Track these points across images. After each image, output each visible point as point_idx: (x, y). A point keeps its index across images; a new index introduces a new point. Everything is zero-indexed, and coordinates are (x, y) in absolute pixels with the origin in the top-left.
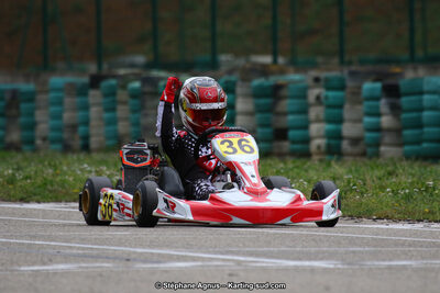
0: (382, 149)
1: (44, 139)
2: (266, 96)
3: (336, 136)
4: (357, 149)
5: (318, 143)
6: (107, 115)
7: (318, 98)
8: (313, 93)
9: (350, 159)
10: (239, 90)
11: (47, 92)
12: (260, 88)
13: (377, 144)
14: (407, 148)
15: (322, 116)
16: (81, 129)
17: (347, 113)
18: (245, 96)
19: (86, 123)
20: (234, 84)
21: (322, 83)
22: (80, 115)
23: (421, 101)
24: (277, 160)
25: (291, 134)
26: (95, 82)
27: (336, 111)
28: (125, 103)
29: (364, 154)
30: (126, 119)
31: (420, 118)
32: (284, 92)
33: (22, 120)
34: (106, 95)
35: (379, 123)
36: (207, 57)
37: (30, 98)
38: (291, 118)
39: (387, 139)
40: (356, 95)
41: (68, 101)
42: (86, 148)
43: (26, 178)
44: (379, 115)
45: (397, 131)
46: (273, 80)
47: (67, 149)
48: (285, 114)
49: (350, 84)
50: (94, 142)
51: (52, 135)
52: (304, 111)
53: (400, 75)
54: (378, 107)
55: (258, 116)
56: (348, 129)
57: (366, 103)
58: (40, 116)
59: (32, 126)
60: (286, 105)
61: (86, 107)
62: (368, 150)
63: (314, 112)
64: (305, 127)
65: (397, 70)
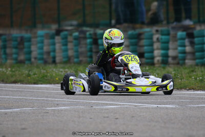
0: (187, 61)
1: (35, 58)
2: (134, 38)
3: (166, 56)
4: (175, 62)
5: (158, 59)
6: (63, 48)
7: (158, 39)
8: (155, 37)
9: (172, 66)
11: (36, 37)
12: (132, 35)
13: (184, 59)
14: (197, 61)
15: (160, 47)
16: (52, 54)
17: (171, 45)
19: (54, 51)
21: (160, 32)
22: (51, 47)
23: (203, 40)
25: (146, 55)
26: (58, 32)
28: (71, 42)
29: (178, 64)
30: (72, 49)
31: (203, 48)
32: (142, 36)
33: (25, 50)
34: (63, 39)
35: (185, 50)
36: (107, 21)
37: (29, 40)
38: (145, 48)
39: (189, 57)
40: (175, 38)
41: (46, 41)
42: (54, 62)
43: (35, 74)
44: (184, 46)
45: (193, 53)
46: (137, 31)
47: (46, 62)
48: (143, 46)
49: (172, 32)
50: (58, 59)
51: (39, 56)
52: (151, 45)
53: (194, 28)
54: (184, 43)
55: (131, 47)
56: (171, 53)
57: (179, 42)
58: (33, 48)
59: (30, 53)
60: (144, 42)
61: (54, 44)
62: (180, 62)
63: (156, 45)
64: (152, 52)
65: (193, 26)
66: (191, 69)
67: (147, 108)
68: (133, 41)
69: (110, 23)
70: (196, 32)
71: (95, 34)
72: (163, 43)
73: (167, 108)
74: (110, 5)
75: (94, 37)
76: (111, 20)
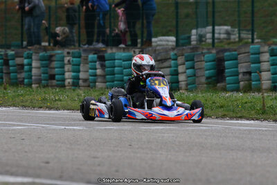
0: (97, 84)
2: (45, 60)
3: (77, 78)
4: (86, 84)
5: (68, 81)
7: (69, 61)
8: (67, 59)
9: (83, 88)
10: (33, 57)
12: (43, 56)
13: (95, 82)
14: (107, 84)
15: (70, 69)
17: (82, 68)
18: (36, 60)
20: (32, 54)
21: (71, 54)
23: (114, 63)
24: (50, 88)
25: (57, 77)
27: (77, 67)
29: (89, 86)
31: (113, 71)
32: (54, 58)
35: (96, 72)
36: (19, 43)
39: (99, 80)
40: (86, 61)
44: (96, 69)
45: (104, 76)
46: (49, 53)
48: (54, 68)
49: (83, 55)
52: (63, 67)
53: (106, 51)
54: (95, 65)
55: (42, 68)
56: (82, 75)
57: (90, 64)
60: (55, 64)
62: (90, 84)
63: (67, 68)
64: (64, 74)
65: (104, 49)
66: (102, 92)
67: (54, 129)
68: (44, 62)
69: (22, 44)
70: (106, 55)
71: (6, 55)
72: (74, 65)
73: (74, 130)
74: (22, 26)
75: (4, 58)
76: (22, 41)
